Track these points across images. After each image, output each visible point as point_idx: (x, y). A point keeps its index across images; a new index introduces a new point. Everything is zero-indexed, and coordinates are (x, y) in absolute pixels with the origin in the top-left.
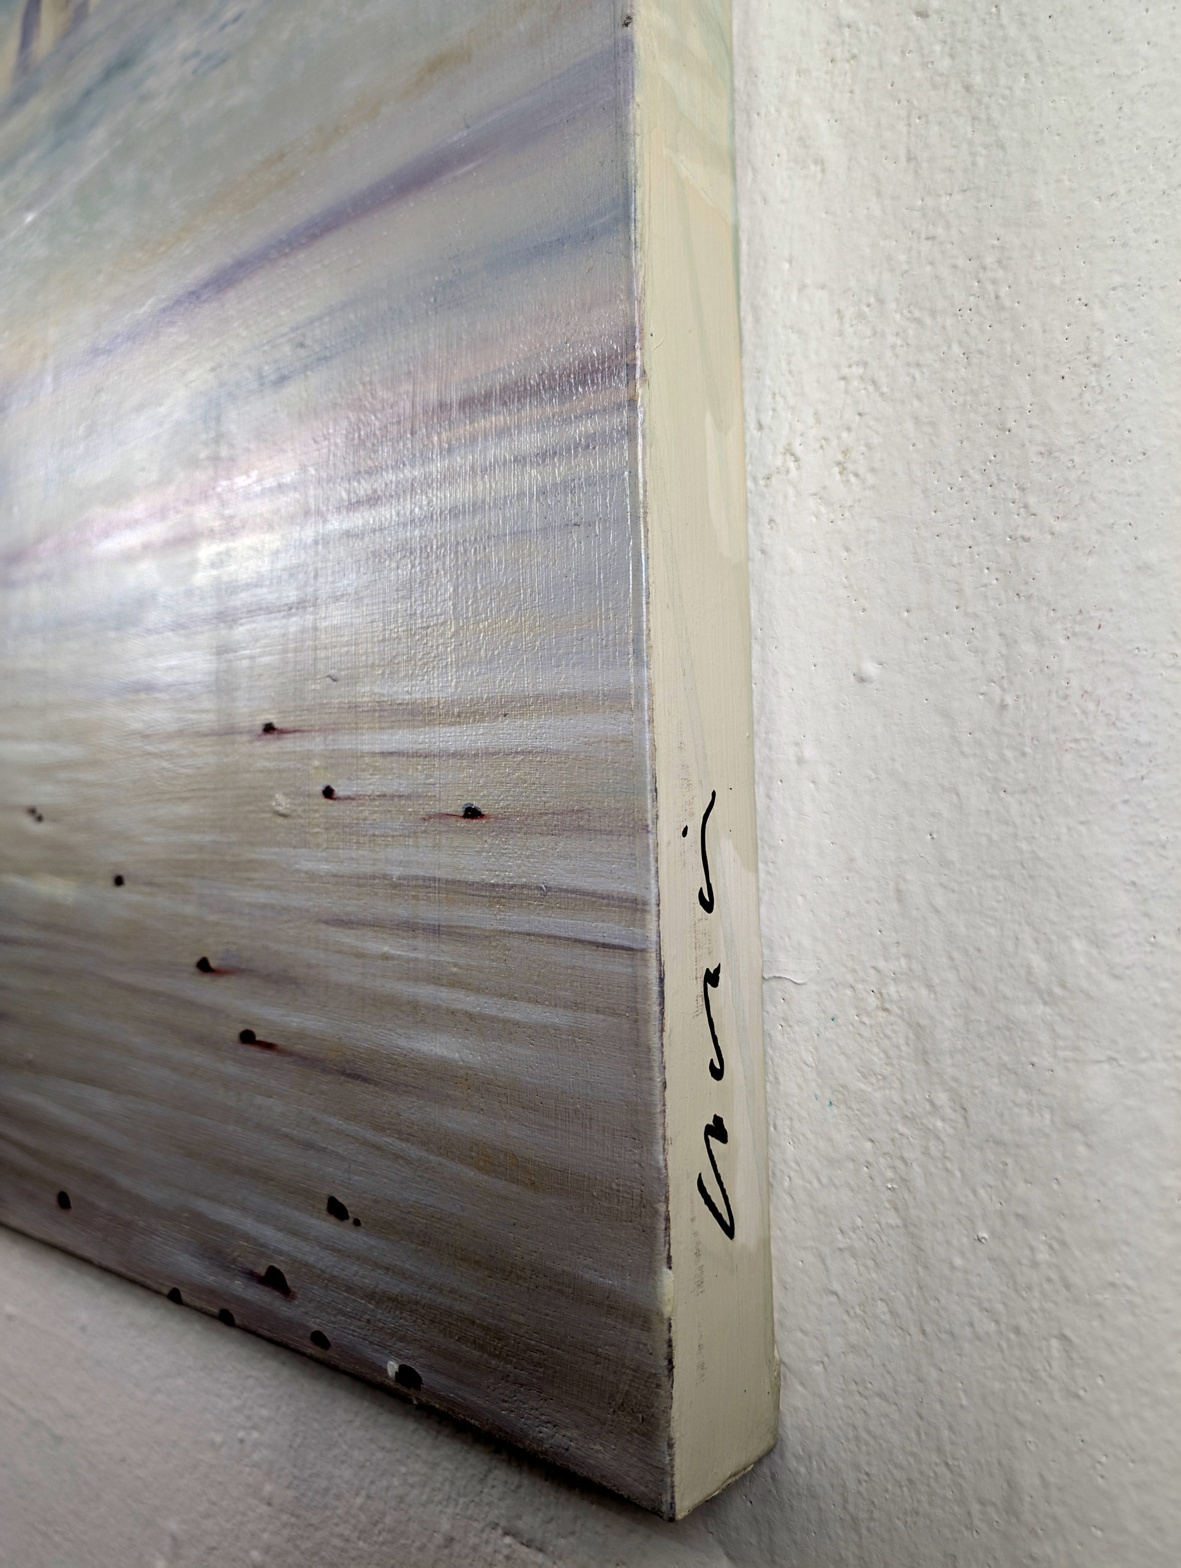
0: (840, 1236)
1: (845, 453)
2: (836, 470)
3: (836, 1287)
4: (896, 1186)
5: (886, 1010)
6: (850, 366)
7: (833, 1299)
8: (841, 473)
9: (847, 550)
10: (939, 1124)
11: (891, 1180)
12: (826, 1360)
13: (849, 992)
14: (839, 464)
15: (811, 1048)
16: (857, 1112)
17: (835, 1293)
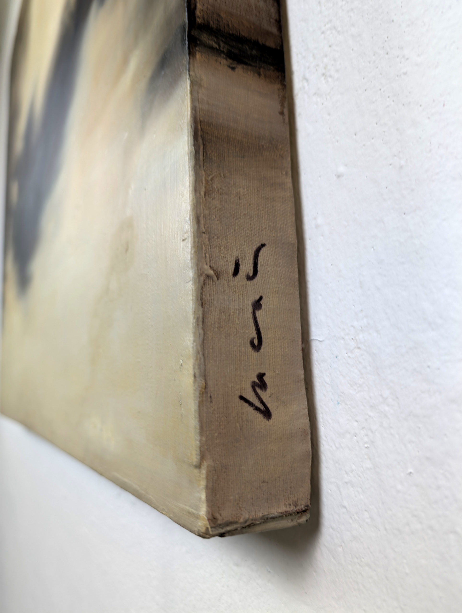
0: (346, 476)
1: (325, 68)
2: (323, 78)
3: (345, 503)
4: (369, 446)
5: (359, 348)
6: (325, 25)
7: (344, 510)
8: (325, 79)
9: (329, 114)
10: (387, 408)
11: (366, 443)
12: (343, 544)
13: (342, 342)
14: (323, 74)
15: (328, 375)
16: (350, 406)
17: (345, 507)
